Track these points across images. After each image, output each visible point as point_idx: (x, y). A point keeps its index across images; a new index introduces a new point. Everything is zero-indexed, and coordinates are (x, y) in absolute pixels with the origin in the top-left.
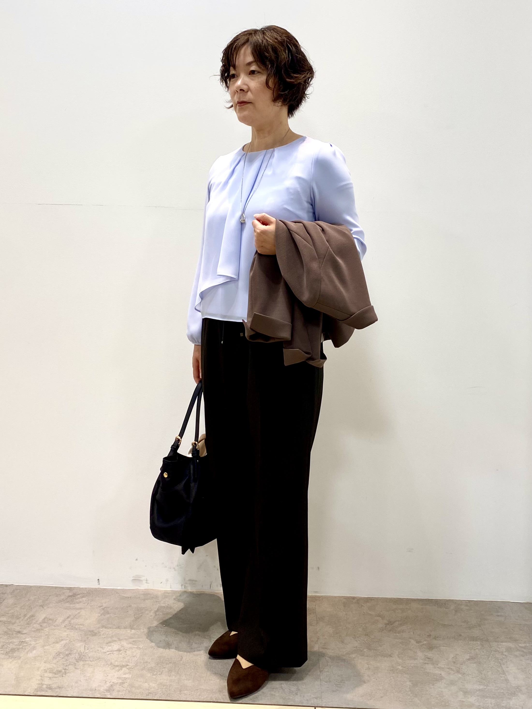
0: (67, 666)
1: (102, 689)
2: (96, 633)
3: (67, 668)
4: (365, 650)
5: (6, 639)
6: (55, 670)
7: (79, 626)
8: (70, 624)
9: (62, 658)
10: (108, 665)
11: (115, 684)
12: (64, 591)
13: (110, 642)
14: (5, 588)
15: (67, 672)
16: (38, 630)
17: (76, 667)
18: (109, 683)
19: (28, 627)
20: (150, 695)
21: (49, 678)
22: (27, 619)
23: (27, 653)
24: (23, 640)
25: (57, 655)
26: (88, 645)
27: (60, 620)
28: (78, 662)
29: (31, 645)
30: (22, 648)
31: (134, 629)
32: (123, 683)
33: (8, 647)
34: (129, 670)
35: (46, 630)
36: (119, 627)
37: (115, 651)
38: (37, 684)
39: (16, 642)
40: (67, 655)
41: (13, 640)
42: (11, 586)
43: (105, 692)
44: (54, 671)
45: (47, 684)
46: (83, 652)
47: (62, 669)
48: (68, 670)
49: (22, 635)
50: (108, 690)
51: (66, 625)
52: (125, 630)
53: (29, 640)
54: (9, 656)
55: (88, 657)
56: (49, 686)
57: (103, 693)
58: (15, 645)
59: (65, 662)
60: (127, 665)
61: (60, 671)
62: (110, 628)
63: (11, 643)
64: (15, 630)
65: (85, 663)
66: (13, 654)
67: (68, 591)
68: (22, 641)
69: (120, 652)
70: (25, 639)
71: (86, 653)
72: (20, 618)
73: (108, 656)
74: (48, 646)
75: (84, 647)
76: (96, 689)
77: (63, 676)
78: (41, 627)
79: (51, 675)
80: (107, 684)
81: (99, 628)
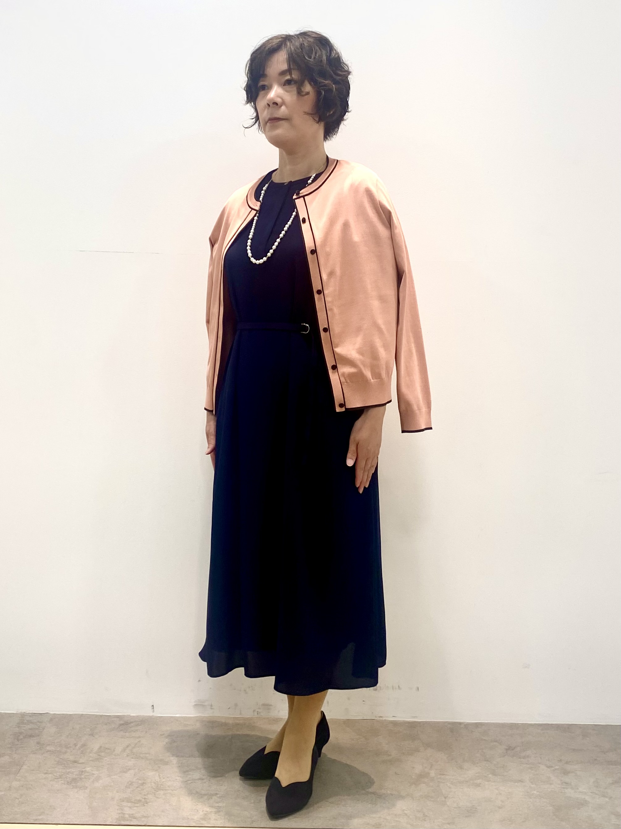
0: (145, 795)
1: (195, 817)
2: (167, 762)
3: (146, 797)
4: (490, 776)
5: (62, 769)
6: (134, 800)
7: (144, 755)
8: (133, 754)
9: (137, 787)
11: (208, 813)
12: (113, 719)
13: (189, 771)
14: (41, 716)
15: (148, 801)
16: (96, 759)
17: (156, 796)
19: (84, 756)
20: (254, 823)
21: (128, 807)
22: (79, 749)
23: (93, 782)
24: (84, 770)
25: (130, 785)
26: (162, 774)
27: (119, 749)
28: (157, 791)
29: (93, 774)
30: (85, 778)
33: (67, 776)
34: (220, 798)
35: (106, 760)
37: (196, 779)
38: (117, 813)
39: (75, 772)
40: (143, 784)
41: (71, 769)
42: (45, 714)
43: (200, 820)
44: (132, 800)
45: (129, 814)
46: (159, 781)
47: (141, 798)
48: (148, 799)
49: (79, 765)
50: (204, 819)
51: (129, 755)
53: (90, 769)
54: (73, 786)
55: (167, 787)
56: (132, 816)
57: (198, 822)
58: (76, 775)
59: (142, 792)
60: (217, 794)
61: (140, 801)
63: (69, 772)
64: (69, 760)
65: (165, 792)
66: (77, 783)
67: (118, 719)
68: (81, 770)
69: (204, 781)
70: (85, 768)
71: (163, 782)
72: (71, 747)
73: (190, 785)
74: (114, 775)
75: (158, 776)
76: (188, 818)
77: (144, 806)
78: (100, 756)
79: (129, 804)
80: (200, 812)
81: (169, 756)
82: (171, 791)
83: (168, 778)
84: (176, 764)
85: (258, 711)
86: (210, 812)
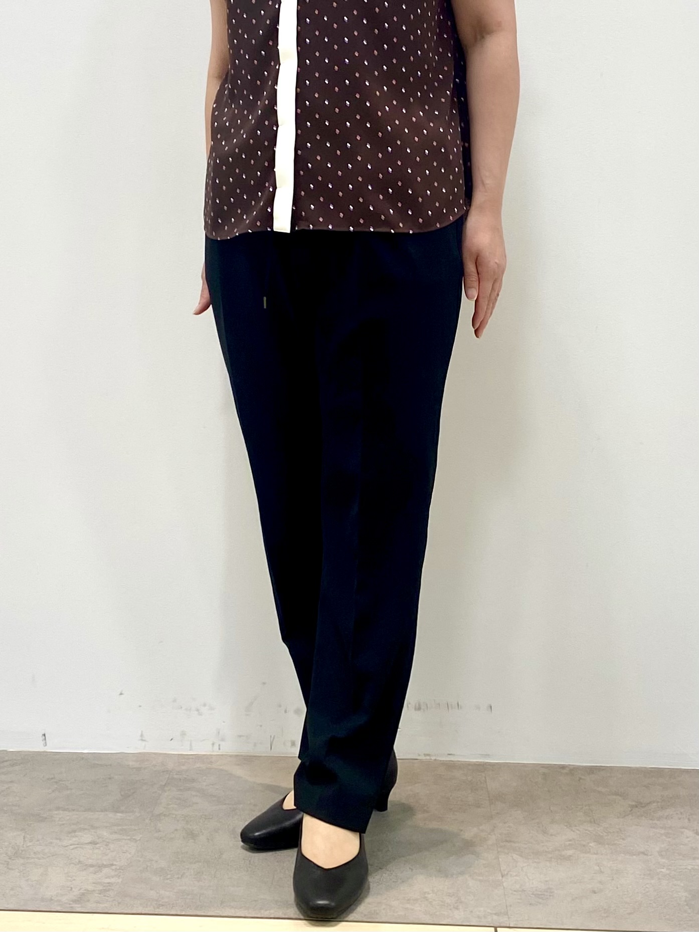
1: (64, 899)
2: (46, 818)
4: (592, 844)
7: (10, 807)
10: (72, 865)
13: (75, 831)
18: (79, 890)
28: (13, 860)
31: (122, 812)
32: (105, 891)
34: (116, 871)
36: (89, 810)
43: (71, 903)
46: (21, 844)
52: (103, 813)
57: (68, 906)
60: (112, 865)
62: (74, 810)
65: (27, 861)
71: (27, 847)
73: (73, 851)
75: (22, 838)
76: (52, 900)
80: (74, 891)
81: (50, 810)
82: (36, 860)
83: (38, 841)
84: (59, 821)
85: (219, 745)
86: (92, 891)
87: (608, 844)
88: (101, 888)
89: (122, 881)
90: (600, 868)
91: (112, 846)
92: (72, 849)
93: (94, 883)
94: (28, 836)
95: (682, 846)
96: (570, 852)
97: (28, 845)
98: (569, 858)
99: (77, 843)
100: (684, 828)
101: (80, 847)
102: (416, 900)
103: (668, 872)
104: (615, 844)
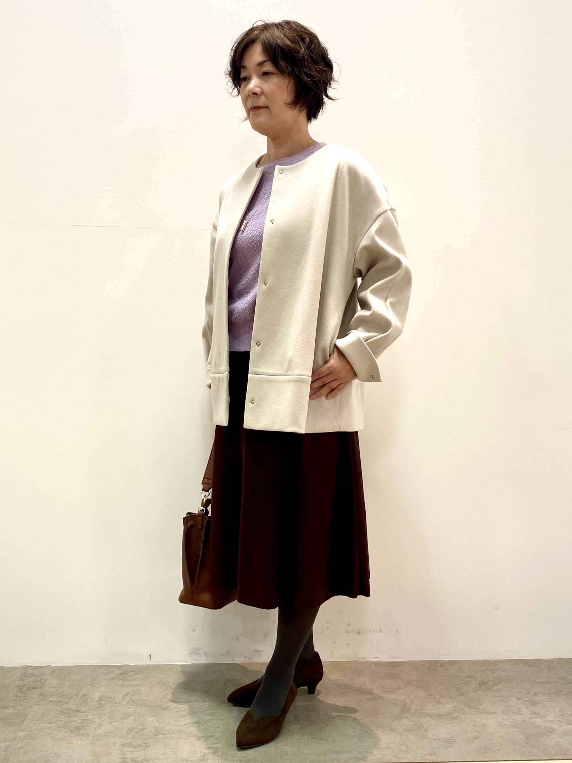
0: (145, 740)
5: (65, 718)
7: (143, 702)
8: (132, 701)
9: (138, 733)
10: (191, 737)
12: (113, 669)
14: (42, 669)
16: (97, 708)
18: (200, 753)
19: (86, 705)
22: (81, 699)
25: (131, 730)
28: (157, 736)
32: (216, 752)
34: (216, 740)
40: (142, 730)
48: (148, 743)
49: (81, 714)
51: (128, 702)
52: (197, 703)
53: (92, 718)
55: (166, 731)
58: (78, 724)
59: (142, 737)
60: (213, 736)
63: (71, 721)
65: (164, 736)
66: (80, 731)
67: (118, 669)
71: (162, 727)
72: (72, 697)
73: (188, 728)
75: (157, 721)
77: (145, 750)
78: (101, 705)
79: (131, 749)
80: (198, 754)
81: (167, 703)
82: (170, 735)
83: (166, 722)
84: (174, 709)
85: (249, 657)
86: (207, 753)
87: (476, 708)
88: (212, 751)
89: (222, 746)
90: (475, 724)
91: (209, 724)
92: (188, 727)
93: (207, 748)
94: (160, 720)
95: (512, 708)
96: (456, 715)
97: (162, 726)
98: (456, 718)
99: (189, 723)
100: (510, 696)
101: (192, 726)
102: (384, 748)
103: (510, 723)
104: (478, 708)
